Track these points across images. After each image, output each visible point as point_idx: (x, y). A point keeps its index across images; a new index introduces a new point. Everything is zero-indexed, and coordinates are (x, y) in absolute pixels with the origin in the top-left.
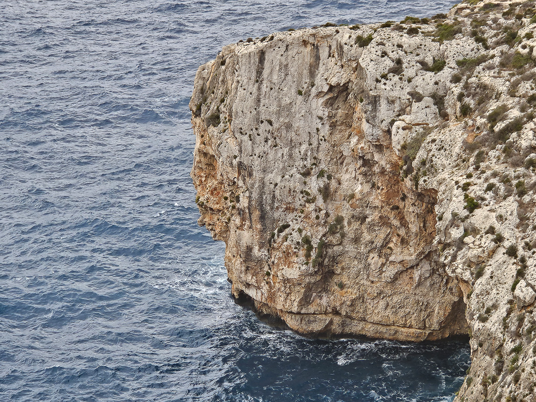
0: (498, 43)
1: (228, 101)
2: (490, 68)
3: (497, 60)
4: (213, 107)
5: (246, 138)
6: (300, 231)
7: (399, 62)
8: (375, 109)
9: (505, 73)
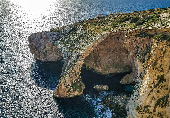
1: (33, 40)
4: (31, 40)
5: (35, 43)
6: (42, 52)
7: (51, 35)
8: (49, 39)
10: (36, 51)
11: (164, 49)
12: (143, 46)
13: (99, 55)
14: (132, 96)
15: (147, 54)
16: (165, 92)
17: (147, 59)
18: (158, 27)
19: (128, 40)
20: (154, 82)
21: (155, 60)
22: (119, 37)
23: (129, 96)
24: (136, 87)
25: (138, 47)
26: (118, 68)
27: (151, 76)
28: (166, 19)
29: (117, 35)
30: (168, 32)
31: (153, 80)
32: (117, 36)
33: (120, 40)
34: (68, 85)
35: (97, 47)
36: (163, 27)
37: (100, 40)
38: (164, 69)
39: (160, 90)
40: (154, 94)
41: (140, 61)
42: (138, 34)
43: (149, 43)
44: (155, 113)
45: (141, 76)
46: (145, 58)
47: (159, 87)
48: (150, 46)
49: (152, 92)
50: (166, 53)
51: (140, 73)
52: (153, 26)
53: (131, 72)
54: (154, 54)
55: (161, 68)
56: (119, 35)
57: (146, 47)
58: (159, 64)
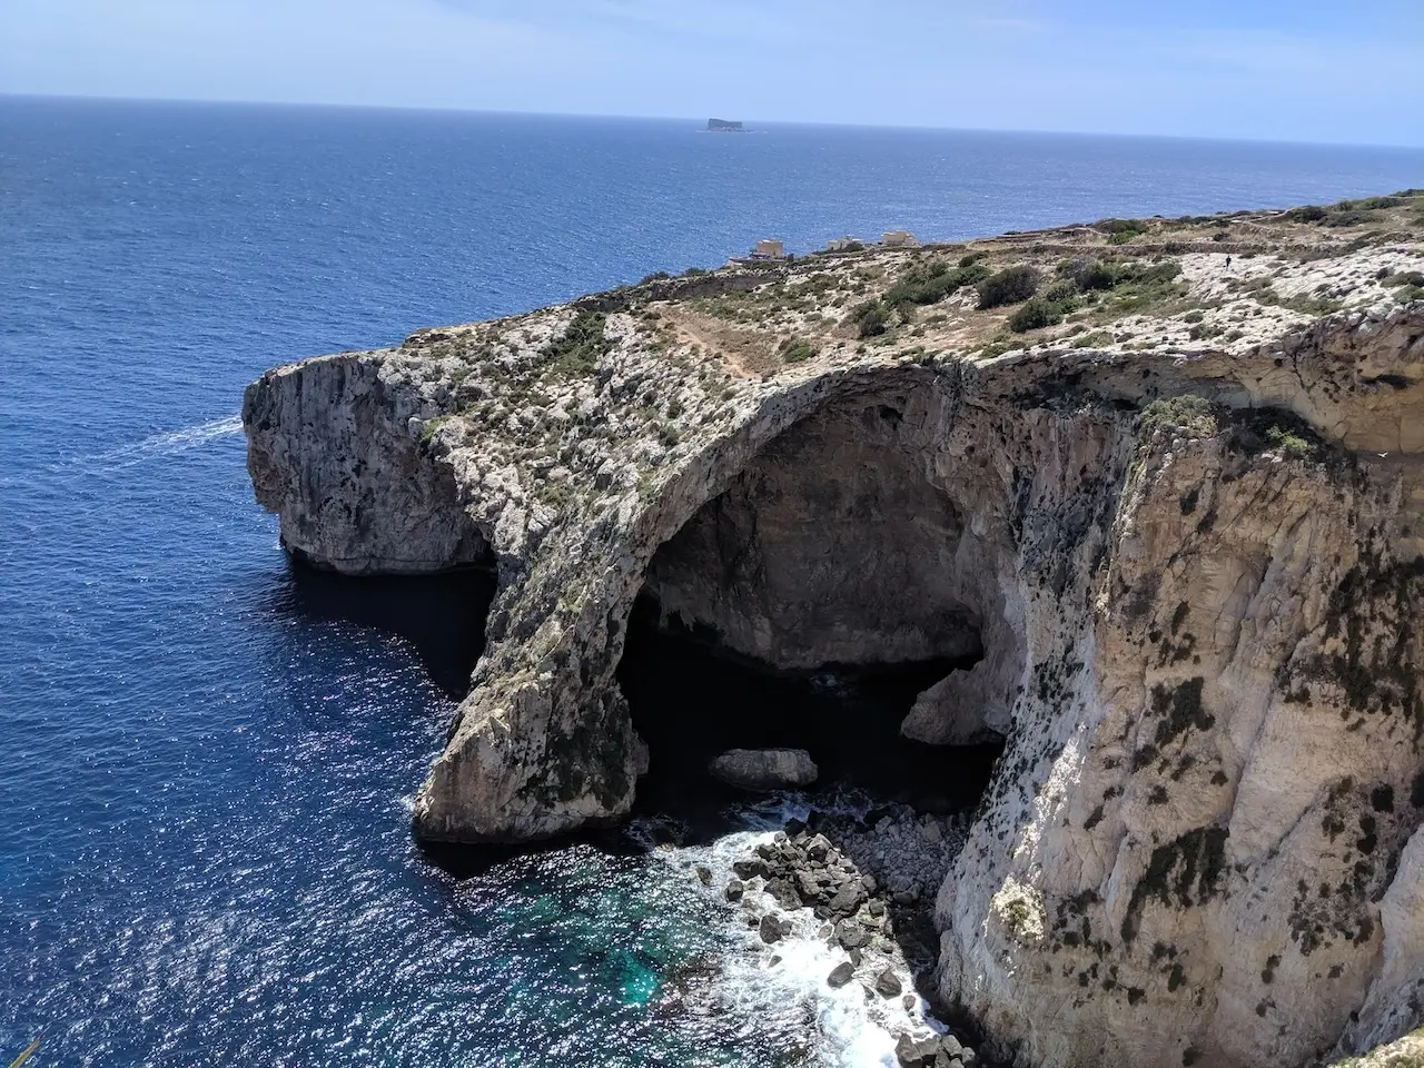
0: (478, 360)
1: (275, 411)
2: (475, 377)
3: (479, 371)
4: (263, 416)
5: (293, 437)
6: (341, 501)
7: (408, 376)
8: (393, 411)
9: (487, 380)
10: (293, 491)
11: (1203, 502)
12: (1063, 478)
13: (755, 531)
14: (977, 829)
15: (1085, 532)
16: (1205, 798)
17: (1087, 566)
18: (1166, 347)
19: (961, 431)
20: (1132, 730)
21: (1144, 577)
22: (897, 407)
23: (956, 823)
24: (1011, 762)
25: (1027, 483)
26: (890, 629)
27: (1111, 683)
28: (1221, 293)
29: (885, 394)
30: (1236, 381)
31: (1124, 717)
32: (887, 399)
33: (902, 427)
34: (524, 744)
35: (742, 475)
36: (1198, 345)
37: (766, 423)
38: (1202, 637)
39: (1171, 786)
40: (1129, 813)
41: (1043, 580)
42: (1031, 387)
43: (1104, 456)
44: (1135, 945)
45: (1044, 688)
46: (1076, 561)
47: (1166, 763)
48: (1110, 478)
49: (1116, 799)
50: (1216, 528)
51: (1037, 668)
52: (1130, 336)
53: (979, 654)
54: (1136, 534)
55: (1182, 630)
56: (900, 393)
57: (1085, 481)
58: (1171, 604)
